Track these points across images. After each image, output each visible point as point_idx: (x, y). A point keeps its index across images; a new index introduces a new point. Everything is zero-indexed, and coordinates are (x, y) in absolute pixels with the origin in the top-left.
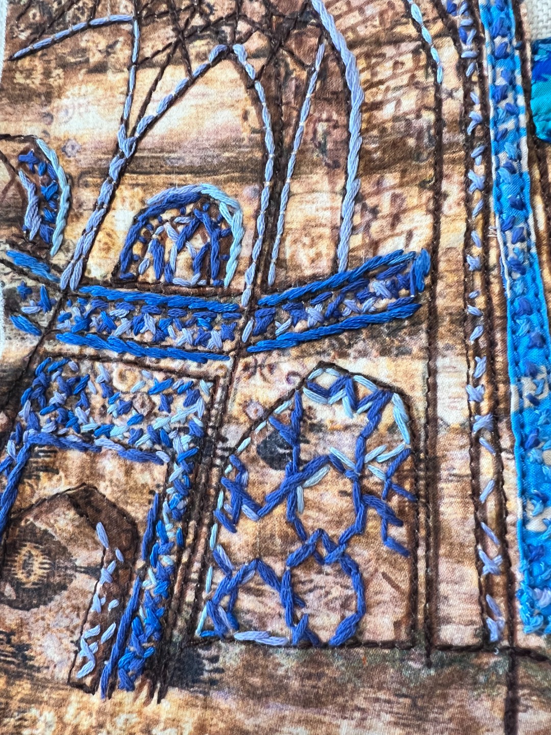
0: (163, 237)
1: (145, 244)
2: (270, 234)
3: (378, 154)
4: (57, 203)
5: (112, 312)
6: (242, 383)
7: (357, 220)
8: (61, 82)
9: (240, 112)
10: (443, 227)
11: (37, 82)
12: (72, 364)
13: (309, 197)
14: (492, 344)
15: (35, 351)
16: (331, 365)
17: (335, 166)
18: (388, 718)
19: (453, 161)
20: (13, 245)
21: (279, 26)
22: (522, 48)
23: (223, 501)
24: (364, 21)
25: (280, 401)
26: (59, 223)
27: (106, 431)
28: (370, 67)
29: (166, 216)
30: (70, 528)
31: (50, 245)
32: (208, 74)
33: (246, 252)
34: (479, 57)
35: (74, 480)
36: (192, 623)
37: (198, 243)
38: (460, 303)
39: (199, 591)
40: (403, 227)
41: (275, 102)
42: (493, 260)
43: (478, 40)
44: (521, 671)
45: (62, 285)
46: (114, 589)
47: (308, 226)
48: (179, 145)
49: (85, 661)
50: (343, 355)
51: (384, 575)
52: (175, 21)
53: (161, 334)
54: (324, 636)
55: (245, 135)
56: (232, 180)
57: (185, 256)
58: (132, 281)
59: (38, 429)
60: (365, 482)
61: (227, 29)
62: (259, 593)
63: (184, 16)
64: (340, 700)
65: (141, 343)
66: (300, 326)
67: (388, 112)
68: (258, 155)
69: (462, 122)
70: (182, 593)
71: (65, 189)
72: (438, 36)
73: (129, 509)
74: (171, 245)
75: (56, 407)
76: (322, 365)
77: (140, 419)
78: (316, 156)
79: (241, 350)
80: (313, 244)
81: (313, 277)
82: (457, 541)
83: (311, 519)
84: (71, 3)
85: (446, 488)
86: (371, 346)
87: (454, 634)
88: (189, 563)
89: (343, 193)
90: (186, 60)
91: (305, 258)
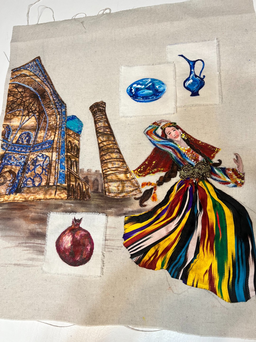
0: (23, 137)
2: (36, 137)
3: (49, 129)
5: (15, 147)
6: (30, 156)
7: (46, 136)
8: (13, 117)
9: (35, 123)
10: (55, 137)
11: (9, 117)
12: (9, 154)
13: (41, 133)
14: (59, 151)
15: (5, 152)
16: (41, 153)
17: (45, 130)
18: (42, 194)
19: (58, 130)
20: (3, 138)
21: (40, 112)
22: (66, 117)
23: (27, 171)
24: (50, 112)
25: (35, 158)
26: (10, 136)
27: (13, 163)
28: (50, 118)
29: (24, 135)
30: (8, 175)
31: (8, 139)
32: (32, 118)
33: (33, 140)
34: (62, 118)
35: (9, 169)
36: (21, 185)
37: (27, 138)
38: (56, 146)
39: (22, 182)
40: (51, 137)
41: (39, 121)
42: (60, 141)
43: (62, 116)
44: (57, 188)
45: (9, 144)
46: (12, 182)
47: (41, 137)
48: (27, 126)
49: (7, 192)
50: (43, 152)
51: (44, 178)
52: (28, 110)
53: (21, 150)
54: (37, 186)
55: (35, 125)
56: (32, 131)
57: (25, 140)
58: (18, 143)
59: (5, 163)
60: (43, 167)
61: (34, 112)
62: (30, 181)
63: (29, 110)
64: (37, 193)
65: (18, 151)
66: (38, 149)
67: (51, 123)
68: (36, 128)
69: (59, 125)
70: (20, 182)
71: (11, 132)
72: (58, 115)
73: (15, 172)
75: (7, 160)
76: (40, 153)
77: (18, 161)
78: (43, 128)
79: (31, 152)
80: (41, 139)
81: (40, 143)
82: (53, 174)
83: (37, 172)
84: (15, 107)
85: (52, 168)
86: (46, 151)
87: (51, 184)
88: (22, 178)
89: (45, 133)
90: (29, 116)
91: (39, 140)
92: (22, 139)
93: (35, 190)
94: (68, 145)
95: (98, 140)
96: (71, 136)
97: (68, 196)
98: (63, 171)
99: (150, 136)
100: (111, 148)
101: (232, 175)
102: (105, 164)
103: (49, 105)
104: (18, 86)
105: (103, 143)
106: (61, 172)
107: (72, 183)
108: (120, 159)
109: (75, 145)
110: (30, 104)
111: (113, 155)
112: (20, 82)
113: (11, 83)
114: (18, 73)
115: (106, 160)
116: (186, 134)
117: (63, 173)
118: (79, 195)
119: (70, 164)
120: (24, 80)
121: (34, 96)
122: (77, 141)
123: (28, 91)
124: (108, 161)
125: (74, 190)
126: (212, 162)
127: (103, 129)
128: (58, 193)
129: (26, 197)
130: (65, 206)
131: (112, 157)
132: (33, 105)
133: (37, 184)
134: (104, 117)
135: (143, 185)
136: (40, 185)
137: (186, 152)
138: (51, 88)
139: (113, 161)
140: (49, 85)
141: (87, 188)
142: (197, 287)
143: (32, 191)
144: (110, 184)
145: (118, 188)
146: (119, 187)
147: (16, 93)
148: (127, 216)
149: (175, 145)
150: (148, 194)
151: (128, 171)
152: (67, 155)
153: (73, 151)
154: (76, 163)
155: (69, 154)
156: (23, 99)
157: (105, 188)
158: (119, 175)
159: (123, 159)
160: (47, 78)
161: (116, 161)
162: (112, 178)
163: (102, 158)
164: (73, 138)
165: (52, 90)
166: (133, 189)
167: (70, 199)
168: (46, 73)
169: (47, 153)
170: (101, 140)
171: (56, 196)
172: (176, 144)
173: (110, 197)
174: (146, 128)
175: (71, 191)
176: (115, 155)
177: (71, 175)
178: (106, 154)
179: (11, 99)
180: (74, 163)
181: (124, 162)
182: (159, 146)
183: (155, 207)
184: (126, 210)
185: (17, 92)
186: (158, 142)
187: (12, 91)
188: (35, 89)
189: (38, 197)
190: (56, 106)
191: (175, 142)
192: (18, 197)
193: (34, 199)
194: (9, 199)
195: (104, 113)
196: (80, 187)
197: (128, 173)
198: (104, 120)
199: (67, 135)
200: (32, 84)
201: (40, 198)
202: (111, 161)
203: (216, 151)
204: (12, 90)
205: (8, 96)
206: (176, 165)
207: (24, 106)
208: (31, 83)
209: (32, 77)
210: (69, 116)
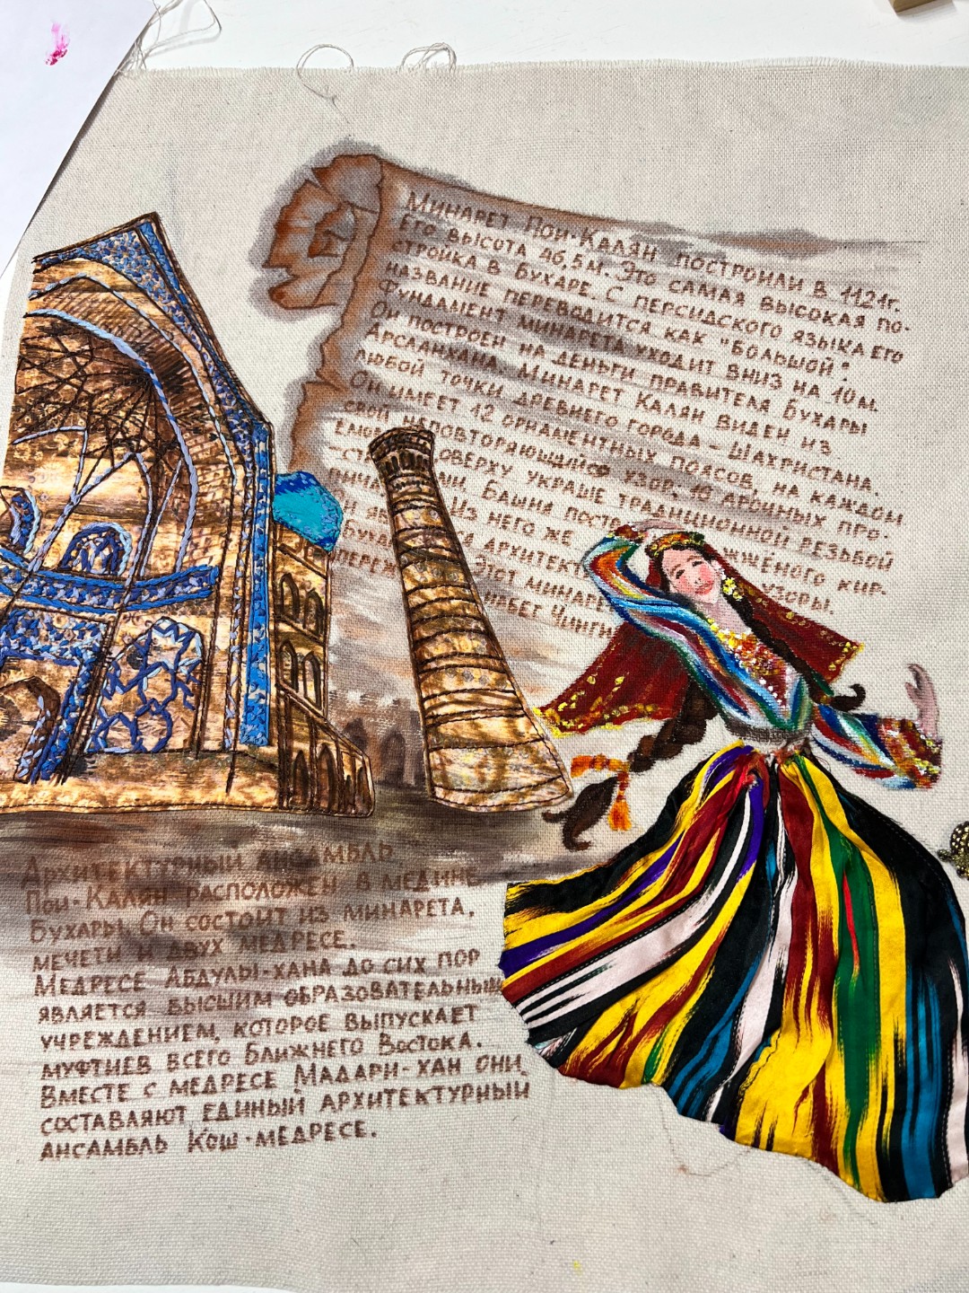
0: (89, 547)
1: (78, 550)
2: (144, 551)
3: (202, 518)
4: (31, 526)
5: (56, 585)
6: (122, 625)
7: (188, 549)
8: (41, 459)
9: (137, 488)
10: (227, 556)
11: (27, 458)
12: (30, 613)
13: (166, 535)
14: (244, 612)
15: (9, 606)
16: (168, 618)
17: (181, 522)
18: (176, 784)
19: (236, 525)
20: (3, 546)
21: (161, 446)
22: (271, 476)
23: (106, 685)
24: (203, 451)
25: (140, 635)
26: (31, 536)
27: (47, 649)
28: (203, 475)
29: (91, 537)
30: (24, 699)
31: (25, 548)
32: (123, 468)
33: (131, 560)
34: (254, 476)
35: (28, 674)
36: (83, 745)
37: (106, 552)
38: (231, 592)
39: (88, 730)
40: (209, 554)
41: (156, 485)
42: (248, 574)
43: (254, 468)
44: (237, 761)
45: (29, 569)
46: (44, 732)
47: (164, 550)
48: (103, 501)
49: (23, 768)
50: (174, 614)
51: (182, 719)
52: (107, 434)
53: (82, 599)
54: (149, 749)
55: (139, 500)
56: (128, 522)
57: (99, 559)
58: (69, 570)
59: (9, 647)
60: (178, 675)
61: (135, 443)
62: (119, 730)
63: (113, 433)
64: (153, 778)
65: (70, 603)
66: (153, 599)
67: (209, 498)
68: (144, 511)
69: (244, 506)
70: (80, 731)
71: (37, 519)
72: (237, 463)
73: (57, 688)
74: (91, 552)
75: (20, 635)
76: (163, 618)
77: (67, 642)
78: (172, 515)
79: (122, 608)
80: (165, 558)
81: (163, 575)
82: (217, 703)
83: (150, 693)
84: (51, 416)
85: (216, 679)
86: (188, 610)
87: (210, 745)
88: (86, 716)
89: (183, 535)
90: (111, 457)
91: (160, 565)
92: (86, 552)
93: (145, 766)
94: (282, 590)
95: (402, 577)
96: (292, 556)
97: (283, 794)
98: (261, 697)
99: (605, 579)
100: (452, 614)
101: (900, 746)
102: (431, 677)
103: (197, 419)
104: (60, 329)
105: (421, 591)
106: (252, 696)
107: (296, 744)
108: (491, 661)
109: (308, 593)
110: (116, 409)
111: (462, 644)
112: (71, 311)
113: (32, 313)
114: (62, 274)
115: (433, 659)
116: (739, 580)
117: (262, 702)
118: (325, 793)
119: (290, 668)
120: (88, 305)
121: (131, 377)
122: (319, 578)
123: (107, 353)
124: (443, 663)
125: (304, 770)
126: (832, 693)
127: (421, 537)
128: (239, 780)
129: (107, 793)
130: (269, 836)
131: (458, 648)
132: (129, 413)
133: (150, 742)
134: (425, 488)
135: (578, 765)
136: (162, 747)
137: (740, 648)
138: (204, 350)
139: (462, 666)
140: (197, 338)
141: (358, 768)
142: (769, 1148)
143: (132, 770)
144: (450, 753)
145: (480, 773)
146: (485, 770)
147: (56, 359)
148: (515, 882)
149: (699, 620)
150: (596, 802)
151: (522, 708)
152: (276, 632)
153: (302, 614)
154: (313, 665)
155: (284, 627)
156: (83, 382)
157: (430, 769)
158: (486, 720)
159: (502, 660)
160: (189, 304)
161: (472, 666)
162: (459, 731)
163: (417, 652)
164: (300, 564)
165: (208, 359)
166: (540, 779)
167: (288, 808)
168: (186, 285)
169: (193, 617)
170: (415, 581)
171: (233, 792)
172: (701, 615)
173: (452, 805)
174: (592, 544)
175: (295, 778)
176: (469, 642)
177: (294, 711)
178: (435, 635)
179: (31, 379)
180: (308, 666)
181: (505, 672)
182: (639, 622)
183: (622, 851)
184: (511, 858)
185: (58, 351)
186: (636, 602)
187: (36, 347)
188: (138, 348)
189: (157, 794)
190: (229, 426)
191: (699, 607)
192: (72, 794)
193: (140, 802)
194: (30, 797)
195: (427, 474)
196: (331, 760)
197: (518, 716)
198: (425, 501)
199: (278, 552)
200: (124, 325)
201: (163, 799)
202: (455, 666)
203: (846, 650)
204: (35, 341)
205: (21, 367)
206: (702, 695)
207: (91, 414)
208: (117, 320)
209: (122, 295)
210: (282, 475)
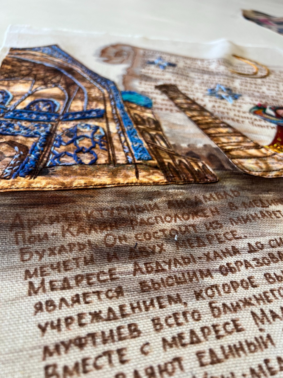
3: (92, 100)
4: (9, 98)
6: (61, 125)
10: (107, 108)
13: (76, 103)
17: (82, 100)
19: (108, 102)
23: (55, 143)
25: (71, 128)
26: (9, 101)
28: (89, 91)
31: (5, 104)
36: (45, 164)
37: (48, 106)
38: (112, 117)
39: (48, 158)
42: (118, 113)
44: (138, 167)
45: (8, 110)
46: (19, 159)
47: (76, 106)
48: (44, 94)
49: (7, 173)
50: (87, 122)
51: (102, 154)
57: (45, 108)
58: (30, 110)
60: (95, 139)
62: (67, 158)
66: (75, 118)
70: (43, 159)
71: (12, 97)
73: (26, 145)
74: (41, 106)
76: (81, 123)
77: (31, 130)
79: (60, 121)
81: (78, 112)
82: (118, 148)
83: (81, 145)
84: (17, 76)
85: (114, 141)
86: (93, 121)
87: (120, 162)
88: (45, 154)
89: (84, 103)
92: (38, 106)
93: (86, 170)
94: (135, 117)
97: (168, 177)
107: (165, 160)
109: (147, 118)
118: (190, 176)
119: (149, 137)
122: (150, 114)
125: (174, 169)
128: (142, 174)
129: (65, 181)
130: (168, 195)
133: (87, 161)
136: (94, 163)
141: (200, 166)
143: (79, 171)
152: (138, 128)
153: (147, 124)
155: (141, 127)
169: (97, 123)
171: (141, 178)
177: (158, 150)
180: (158, 137)
189: (96, 181)
192: (41, 183)
193: (88, 185)
194: (12, 185)
196: (186, 165)
201: (101, 183)
207: (36, 77)
